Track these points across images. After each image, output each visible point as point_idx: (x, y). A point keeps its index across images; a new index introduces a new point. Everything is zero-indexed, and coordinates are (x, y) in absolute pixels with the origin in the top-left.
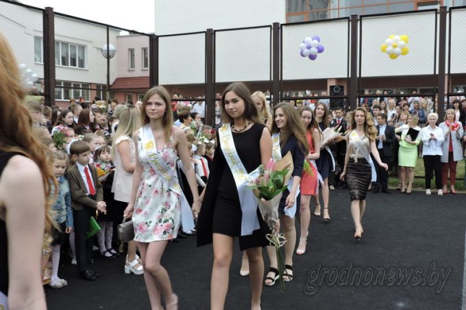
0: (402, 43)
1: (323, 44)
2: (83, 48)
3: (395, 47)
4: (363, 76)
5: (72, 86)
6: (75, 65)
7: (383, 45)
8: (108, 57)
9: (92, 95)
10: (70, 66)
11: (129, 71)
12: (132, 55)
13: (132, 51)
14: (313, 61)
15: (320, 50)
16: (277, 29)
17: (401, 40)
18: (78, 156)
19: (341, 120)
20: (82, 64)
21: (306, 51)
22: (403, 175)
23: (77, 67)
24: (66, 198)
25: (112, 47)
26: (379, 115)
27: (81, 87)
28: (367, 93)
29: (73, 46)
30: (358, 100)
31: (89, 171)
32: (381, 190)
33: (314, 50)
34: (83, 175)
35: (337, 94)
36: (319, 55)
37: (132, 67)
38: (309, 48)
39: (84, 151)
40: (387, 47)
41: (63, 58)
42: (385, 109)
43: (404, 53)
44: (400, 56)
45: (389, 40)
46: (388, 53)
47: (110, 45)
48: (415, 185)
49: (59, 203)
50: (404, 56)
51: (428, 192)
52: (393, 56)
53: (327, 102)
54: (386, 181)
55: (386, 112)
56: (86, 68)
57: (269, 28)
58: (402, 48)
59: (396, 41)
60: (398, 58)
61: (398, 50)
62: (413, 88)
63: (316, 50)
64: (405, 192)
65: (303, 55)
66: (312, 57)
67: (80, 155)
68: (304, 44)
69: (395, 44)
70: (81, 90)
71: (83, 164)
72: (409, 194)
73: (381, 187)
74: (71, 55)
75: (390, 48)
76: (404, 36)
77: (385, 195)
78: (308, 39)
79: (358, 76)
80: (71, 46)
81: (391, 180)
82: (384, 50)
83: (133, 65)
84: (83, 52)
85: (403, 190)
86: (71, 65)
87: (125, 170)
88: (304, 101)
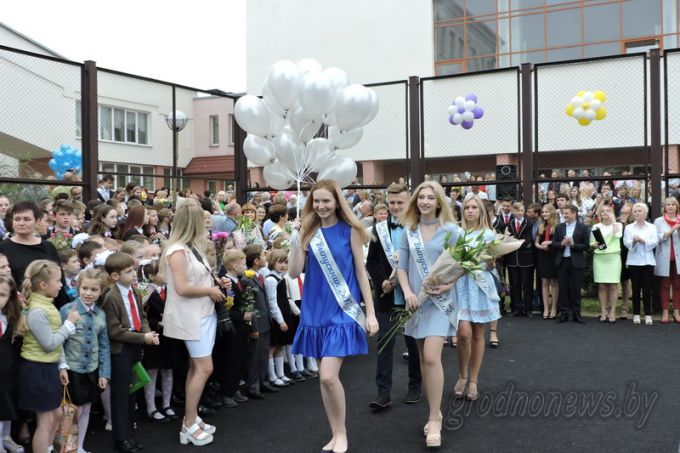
0: (597, 102)
1: (480, 105)
2: (145, 115)
3: (585, 108)
4: (539, 150)
5: (129, 171)
6: (133, 140)
7: (569, 106)
8: (176, 129)
9: (157, 183)
10: (126, 142)
11: (211, 147)
12: (216, 125)
13: (214, 119)
14: (468, 131)
15: (478, 115)
16: (415, 85)
17: (595, 98)
18: (119, 273)
19: (509, 215)
20: (143, 139)
21: (457, 117)
22: (602, 295)
23: (137, 143)
24: (100, 336)
25: (180, 114)
26: (567, 207)
27: (142, 172)
28: (554, 174)
29: (131, 114)
30: (534, 186)
31: (133, 295)
32: (570, 318)
33: (469, 115)
34: (127, 302)
35: (505, 178)
36: (476, 121)
37: (215, 142)
38: (461, 111)
39: (128, 266)
40: (574, 108)
41: (117, 131)
42: (577, 198)
43: (600, 116)
44: (594, 122)
45: (576, 99)
46: (576, 117)
47: (177, 112)
48: (619, 310)
49: (89, 342)
50: (599, 122)
51: (637, 319)
52: (584, 121)
53: (492, 189)
54: (578, 306)
55: (579, 202)
56: (149, 144)
57: (404, 85)
58: (597, 109)
59: (588, 100)
60: (592, 125)
61: (590, 112)
62: (624, 166)
63: (471, 115)
64: (607, 321)
65: (453, 123)
66: (467, 125)
67: (123, 272)
68: (454, 107)
69: (586, 104)
70: (142, 178)
71: (126, 284)
72: (614, 322)
73: (570, 313)
74: (128, 125)
75: (578, 111)
76: (599, 93)
77: (577, 325)
78: (461, 100)
79: (534, 150)
80: (128, 113)
81: (585, 303)
82: (570, 114)
83: (216, 140)
84: (146, 123)
85: (603, 318)
86: (128, 140)
87: (177, 292)
88: (463, 187)
